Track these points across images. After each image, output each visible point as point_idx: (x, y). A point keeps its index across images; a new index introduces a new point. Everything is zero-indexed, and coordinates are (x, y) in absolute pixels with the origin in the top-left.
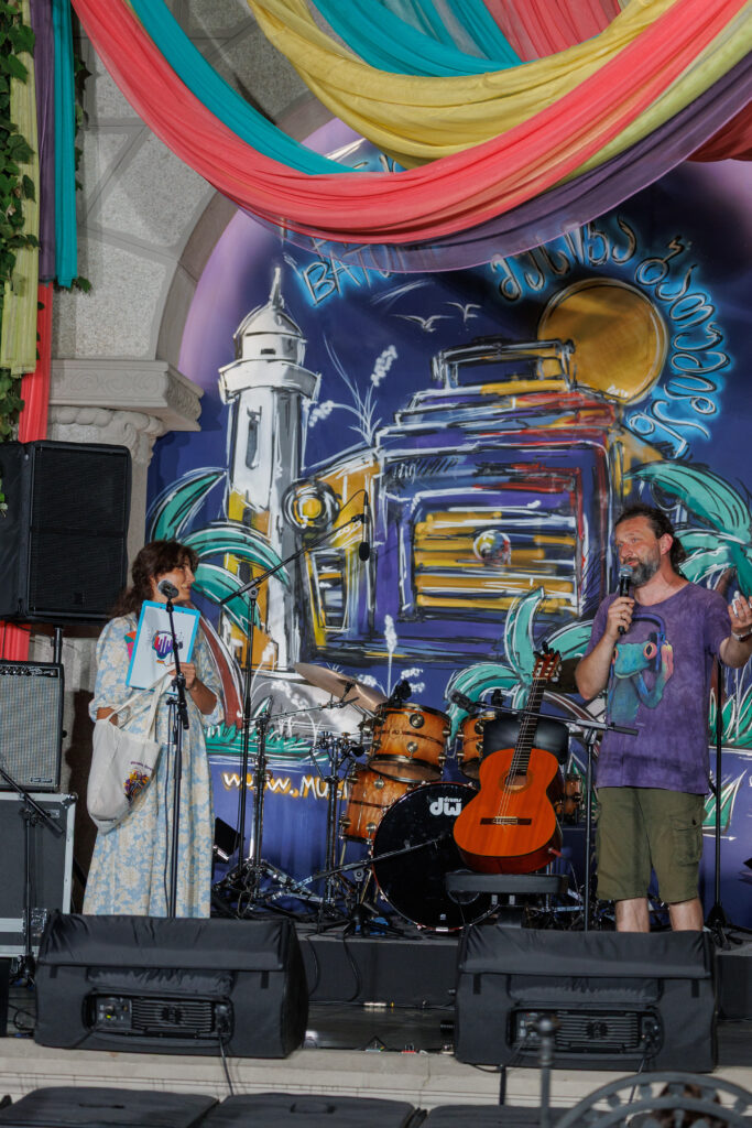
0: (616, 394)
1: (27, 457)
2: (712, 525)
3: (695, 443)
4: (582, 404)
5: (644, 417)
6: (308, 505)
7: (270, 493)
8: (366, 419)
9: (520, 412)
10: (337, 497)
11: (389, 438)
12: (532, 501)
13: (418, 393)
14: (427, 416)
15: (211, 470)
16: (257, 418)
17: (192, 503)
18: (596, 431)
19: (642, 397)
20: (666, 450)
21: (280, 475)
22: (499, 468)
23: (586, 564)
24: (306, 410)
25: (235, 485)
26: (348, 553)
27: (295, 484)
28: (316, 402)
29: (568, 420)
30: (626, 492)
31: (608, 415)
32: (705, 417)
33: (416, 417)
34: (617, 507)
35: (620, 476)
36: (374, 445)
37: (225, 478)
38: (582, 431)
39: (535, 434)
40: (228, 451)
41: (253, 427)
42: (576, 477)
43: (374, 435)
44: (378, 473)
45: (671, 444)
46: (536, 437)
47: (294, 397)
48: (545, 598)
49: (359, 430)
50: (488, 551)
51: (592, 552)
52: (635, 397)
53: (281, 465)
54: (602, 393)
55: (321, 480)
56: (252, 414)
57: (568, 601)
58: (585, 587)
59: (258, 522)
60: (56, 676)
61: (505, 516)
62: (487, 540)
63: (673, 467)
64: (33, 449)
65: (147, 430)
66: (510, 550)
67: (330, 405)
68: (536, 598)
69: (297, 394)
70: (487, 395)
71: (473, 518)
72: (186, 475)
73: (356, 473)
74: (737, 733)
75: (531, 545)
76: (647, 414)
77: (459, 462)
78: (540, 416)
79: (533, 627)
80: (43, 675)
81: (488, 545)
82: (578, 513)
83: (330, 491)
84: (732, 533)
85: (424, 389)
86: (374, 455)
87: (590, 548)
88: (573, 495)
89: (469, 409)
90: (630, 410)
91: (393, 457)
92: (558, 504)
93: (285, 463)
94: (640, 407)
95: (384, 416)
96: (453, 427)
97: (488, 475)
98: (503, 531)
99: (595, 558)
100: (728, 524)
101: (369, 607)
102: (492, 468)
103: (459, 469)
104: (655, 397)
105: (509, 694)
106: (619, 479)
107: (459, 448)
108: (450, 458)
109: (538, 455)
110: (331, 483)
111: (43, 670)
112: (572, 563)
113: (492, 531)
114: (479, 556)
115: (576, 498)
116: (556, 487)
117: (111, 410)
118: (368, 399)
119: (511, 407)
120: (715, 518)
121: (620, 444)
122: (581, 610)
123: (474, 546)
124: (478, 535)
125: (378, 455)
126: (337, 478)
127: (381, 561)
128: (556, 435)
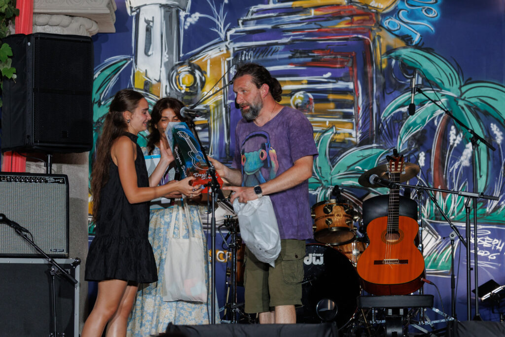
0: (376, 6)
1: (29, 44)
2: (437, 86)
3: (425, 35)
4: (355, 13)
5: (393, 20)
6: (185, 77)
7: (161, 71)
8: (221, 23)
9: (316, 18)
10: (203, 73)
11: (235, 35)
12: (326, 73)
13: (253, 7)
14: (259, 21)
15: (122, 57)
16: (151, 24)
17: (110, 79)
18: (364, 29)
19: (392, 8)
20: (408, 40)
21: (167, 60)
22: (305, 53)
23: (361, 111)
24: (182, 18)
25: (138, 66)
26: (211, 108)
27: (176, 65)
28: (189, 14)
29: (347, 22)
30: (384, 66)
31: (371, 19)
32: (430, 19)
33: (252, 22)
34: (378, 76)
35: (379, 56)
36: (226, 40)
37: (132, 62)
38: (355, 29)
39: (326, 32)
40: (133, 45)
41: (148, 30)
42: (352, 58)
43: (226, 33)
44: (229, 57)
45: (411, 36)
46: (327, 33)
47: (174, 10)
48: (336, 133)
49: (217, 31)
50: (300, 105)
51: (364, 103)
52: (387, 8)
53: (167, 54)
54: (367, 5)
55: (193, 62)
56: (147, 22)
57: (350, 134)
58: (360, 125)
59: (153, 90)
60: (63, 183)
61: (310, 82)
62: (299, 97)
63: (412, 50)
64: (33, 39)
65: (90, 30)
66: (314, 104)
67: (197, 15)
68: (331, 133)
69: (176, 9)
70: (296, 7)
71: (290, 84)
72: (106, 61)
73: (215, 58)
74: (456, 213)
75: (326, 100)
76: (395, 18)
77: (280, 49)
78: (329, 20)
79: (329, 151)
80: (55, 182)
81: (300, 101)
82: (354, 80)
83: (199, 69)
84: (449, 90)
85: (256, 4)
86: (226, 46)
87: (363, 101)
88: (351, 69)
89: (285, 17)
90: (384, 16)
91: (238, 47)
92: (342, 75)
93: (170, 52)
94: (391, 14)
95: (232, 21)
96: (275, 28)
97: (298, 58)
98: (309, 92)
99: (366, 108)
100: (447, 85)
101: (226, 141)
102: (301, 53)
103: (280, 54)
104: (400, 7)
105: (314, 193)
106: (379, 58)
107: (280, 41)
108: (274, 47)
109: (329, 45)
110: (199, 64)
111: (55, 179)
112: (352, 111)
113: (302, 92)
114: (294, 108)
115: (353, 71)
116: (340, 64)
117: (70, 16)
118: (222, 11)
119: (311, 15)
120: (439, 81)
121: (379, 37)
122: (358, 140)
123: (291, 102)
124: (293, 95)
125: (229, 46)
126: (203, 61)
127: (233, 112)
128: (339, 32)
